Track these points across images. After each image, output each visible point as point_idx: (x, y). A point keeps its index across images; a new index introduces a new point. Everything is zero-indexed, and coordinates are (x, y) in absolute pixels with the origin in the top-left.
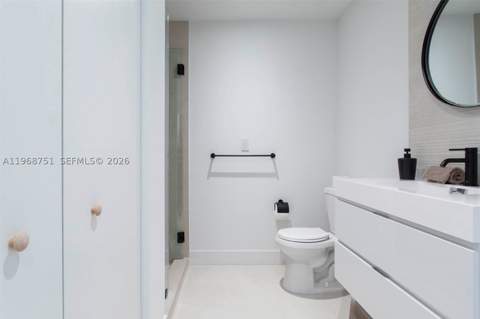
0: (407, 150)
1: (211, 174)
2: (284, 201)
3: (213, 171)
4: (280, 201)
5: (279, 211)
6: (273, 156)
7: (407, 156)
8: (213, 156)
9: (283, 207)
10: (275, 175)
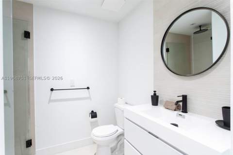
0: (155, 92)
1: (50, 101)
2: (94, 111)
3: (52, 99)
4: (92, 111)
5: (92, 118)
6: (88, 88)
7: (155, 94)
8: (52, 90)
9: (94, 115)
10: (89, 98)
